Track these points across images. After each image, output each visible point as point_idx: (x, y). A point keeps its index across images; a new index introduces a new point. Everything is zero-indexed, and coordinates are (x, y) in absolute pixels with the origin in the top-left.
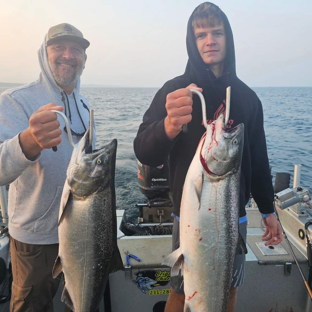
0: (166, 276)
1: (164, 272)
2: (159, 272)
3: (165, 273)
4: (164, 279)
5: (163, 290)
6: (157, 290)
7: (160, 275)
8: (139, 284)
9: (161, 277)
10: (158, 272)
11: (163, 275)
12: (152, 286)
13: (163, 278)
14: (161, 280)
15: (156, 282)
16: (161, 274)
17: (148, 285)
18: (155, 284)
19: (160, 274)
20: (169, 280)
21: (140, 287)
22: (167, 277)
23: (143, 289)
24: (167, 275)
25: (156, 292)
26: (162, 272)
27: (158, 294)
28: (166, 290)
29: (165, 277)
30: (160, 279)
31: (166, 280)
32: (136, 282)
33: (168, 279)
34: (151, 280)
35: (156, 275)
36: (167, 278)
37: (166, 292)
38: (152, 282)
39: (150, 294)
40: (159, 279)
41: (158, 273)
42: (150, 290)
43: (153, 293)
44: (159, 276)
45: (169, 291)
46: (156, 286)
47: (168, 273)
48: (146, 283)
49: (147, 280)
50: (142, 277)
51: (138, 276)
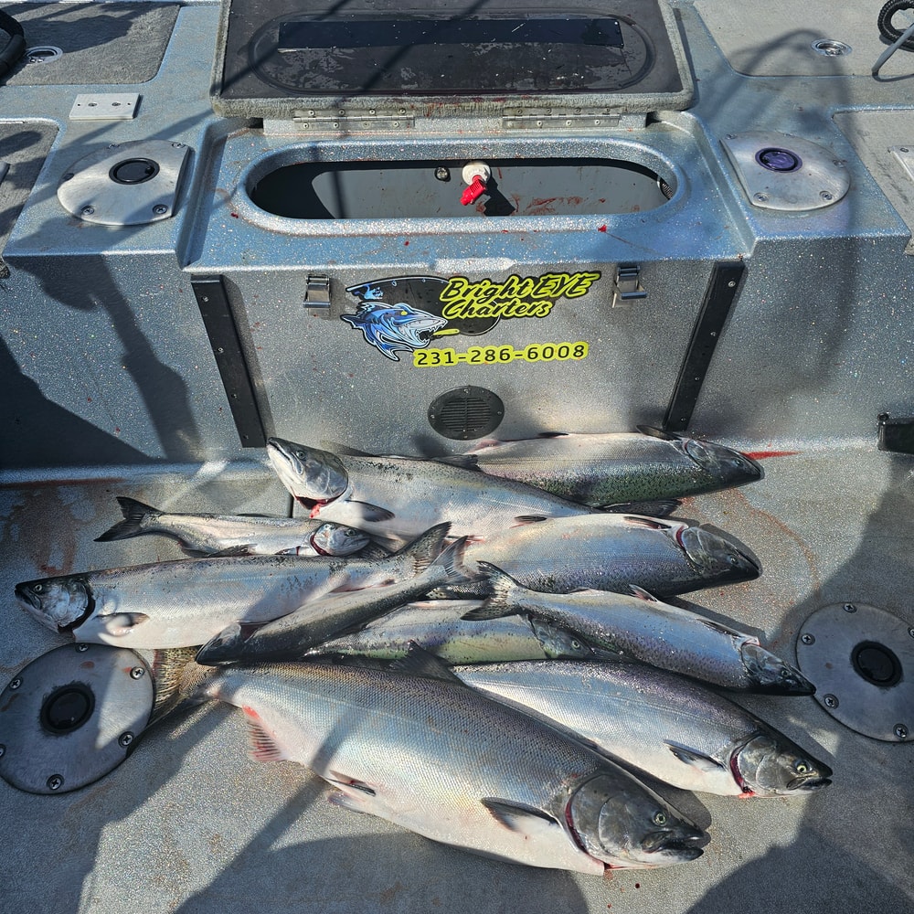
0: (488, 299)
1: (479, 283)
2: (457, 285)
3: (485, 289)
4: (478, 312)
5: (470, 350)
6: (447, 350)
7: (464, 295)
8: (368, 328)
9: (466, 304)
10: (454, 283)
11: (476, 295)
12: (425, 335)
13: (476, 307)
14: (466, 315)
15: (443, 322)
16: (469, 291)
17: (409, 332)
18: (440, 329)
19: (463, 290)
20: (498, 314)
21: (373, 338)
22: (492, 304)
23: (387, 347)
24: (492, 295)
25: (444, 358)
26: (470, 284)
27: (450, 362)
28: (483, 352)
29: (486, 304)
30: (460, 311)
31: (486, 313)
32: (357, 322)
33: (495, 312)
34: (421, 314)
35: (445, 296)
36: (493, 309)
37: (483, 355)
38: (428, 322)
39: (416, 364)
40: (456, 312)
41: (452, 288)
42: (417, 351)
43: (430, 360)
44: (456, 299)
45: (497, 355)
46: (441, 336)
47: (501, 288)
48: (398, 325)
49: (404, 313)
50: (380, 304)
51: (362, 297)
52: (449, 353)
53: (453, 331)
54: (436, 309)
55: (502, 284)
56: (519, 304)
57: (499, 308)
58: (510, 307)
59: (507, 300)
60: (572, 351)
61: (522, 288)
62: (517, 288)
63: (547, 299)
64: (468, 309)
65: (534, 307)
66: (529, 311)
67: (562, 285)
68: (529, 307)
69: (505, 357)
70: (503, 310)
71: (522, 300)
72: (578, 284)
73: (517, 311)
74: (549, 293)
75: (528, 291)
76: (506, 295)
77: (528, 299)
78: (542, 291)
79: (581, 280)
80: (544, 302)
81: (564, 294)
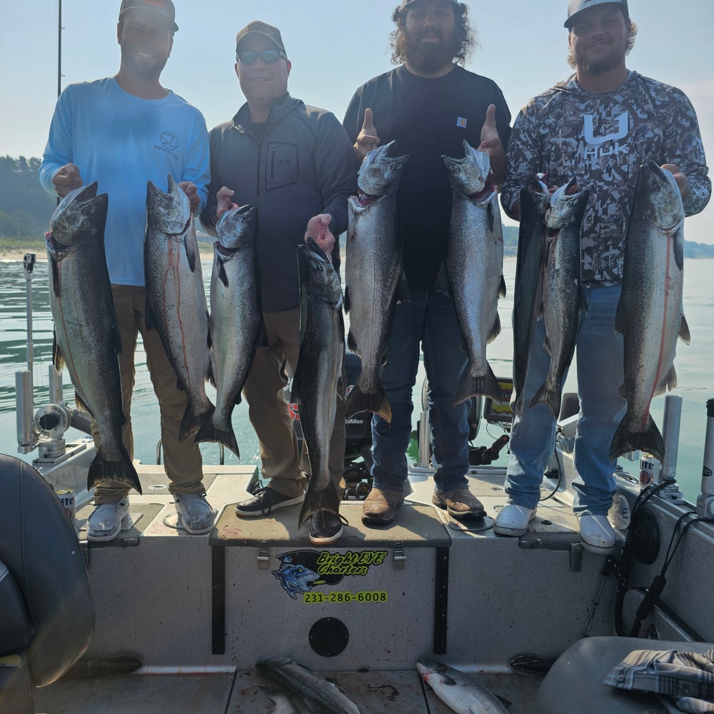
0: (338, 564)
1: (335, 555)
2: (324, 556)
3: (337, 558)
4: (334, 571)
5: (331, 594)
6: (320, 593)
7: (328, 561)
8: (284, 578)
9: (328, 566)
10: (323, 554)
11: (333, 561)
12: (310, 584)
13: (333, 568)
14: (329, 572)
15: (318, 576)
16: (330, 559)
17: (302, 581)
18: (317, 580)
19: (327, 558)
20: (343, 572)
21: (285, 585)
22: (340, 567)
23: (292, 591)
24: (340, 561)
25: (318, 598)
26: (330, 555)
27: (321, 601)
28: (337, 595)
29: (337, 567)
30: (326, 570)
31: (338, 572)
32: (279, 575)
33: (341, 571)
34: (308, 571)
35: (319, 562)
37: (337, 597)
38: (311, 576)
39: (304, 601)
40: (324, 571)
41: (322, 557)
42: (305, 594)
43: (311, 599)
44: (324, 563)
45: (344, 597)
46: (317, 585)
47: (344, 558)
48: (297, 577)
49: (301, 571)
50: (291, 565)
51: (283, 561)
53: (322, 582)
54: (315, 568)
55: (344, 556)
56: (352, 567)
57: (344, 569)
58: (349, 569)
59: (347, 565)
60: (380, 597)
61: (353, 559)
62: (351, 559)
63: (365, 565)
64: (330, 569)
65: (360, 569)
66: (358, 572)
67: (371, 558)
68: (357, 569)
69: (347, 599)
70: (346, 570)
71: (354, 565)
72: (378, 558)
73: (352, 571)
74: (366, 562)
75: (356, 560)
76: (346, 562)
77: (356, 565)
78: (362, 560)
79: (379, 555)
80: (364, 567)
81: (372, 562)
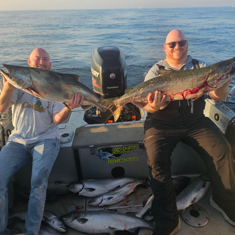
0: (119, 150)
3: (119, 149)
4: (118, 153)
5: (117, 160)
7: (116, 150)
9: (116, 151)
10: (114, 148)
11: (117, 150)
12: (110, 157)
13: (118, 152)
14: (116, 153)
15: (112, 155)
16: (116, 149)
17: (107, 157)
18: (112, 156)
19: (115, 149)
20: (121, 153)
21: (101, 158)
23: (104, 160)
25: (113, 161)
27: (114, 162)
28: (120, 160)
31: (119, 153)
32: (99, 156)
34: (109, 154)
35: (113, 150)
36: (120, 152)
37: (120, 161)
38: (110, 155)
39: (109, 163)
40: (114, 153)
41: (113, 149)
42: (109, 160)
43: (111, 162)
44: (114, 151)
45: (122, 160)
46: (112, 157)
47: (121, 148)
48: (105, 156)
49: (106, 154)
50: (102, 152)
51: (99, 151)
52: (114, 160)
53: (114, 156)
54: (111, 152)
55: (122, 148)
56: (125, 151)
57: (121, 152)
58: (123, 152)
59: (123, 150)
60: (135, 159)
61: (125, 148)
62: (124, 148)
63: (129, 150)
64: (117, 152)
65: (127, 151)
66: (127, 152)
67: (131, 147)
68: (126, 151)
69: (124, 161)
70: (122, 152)
71: (125, 150)
72: (134, 147)
73: (124, 152)
74: (129, 149)
75: (126, 149)
76: (122, 149)
77: (126, 150)
78: (128, 148)
79: (134, 146)
80: (129, 151)
81: (132, 149)
